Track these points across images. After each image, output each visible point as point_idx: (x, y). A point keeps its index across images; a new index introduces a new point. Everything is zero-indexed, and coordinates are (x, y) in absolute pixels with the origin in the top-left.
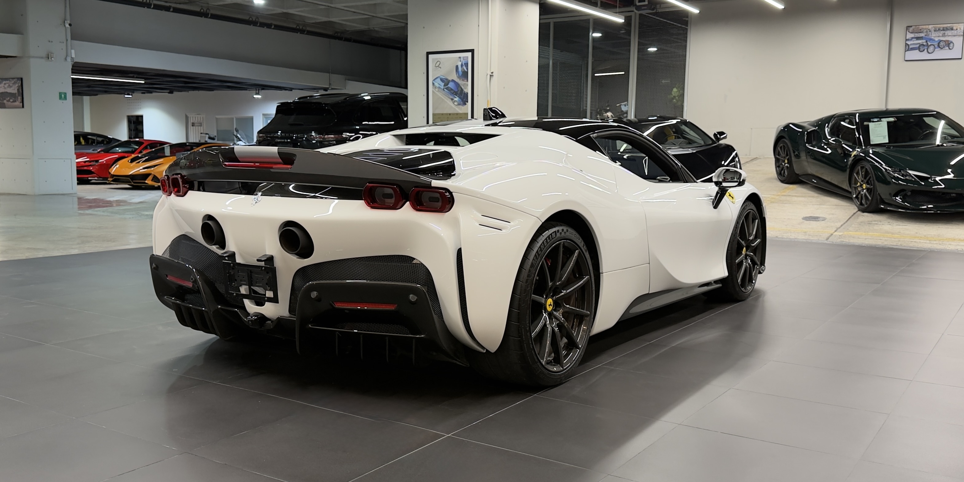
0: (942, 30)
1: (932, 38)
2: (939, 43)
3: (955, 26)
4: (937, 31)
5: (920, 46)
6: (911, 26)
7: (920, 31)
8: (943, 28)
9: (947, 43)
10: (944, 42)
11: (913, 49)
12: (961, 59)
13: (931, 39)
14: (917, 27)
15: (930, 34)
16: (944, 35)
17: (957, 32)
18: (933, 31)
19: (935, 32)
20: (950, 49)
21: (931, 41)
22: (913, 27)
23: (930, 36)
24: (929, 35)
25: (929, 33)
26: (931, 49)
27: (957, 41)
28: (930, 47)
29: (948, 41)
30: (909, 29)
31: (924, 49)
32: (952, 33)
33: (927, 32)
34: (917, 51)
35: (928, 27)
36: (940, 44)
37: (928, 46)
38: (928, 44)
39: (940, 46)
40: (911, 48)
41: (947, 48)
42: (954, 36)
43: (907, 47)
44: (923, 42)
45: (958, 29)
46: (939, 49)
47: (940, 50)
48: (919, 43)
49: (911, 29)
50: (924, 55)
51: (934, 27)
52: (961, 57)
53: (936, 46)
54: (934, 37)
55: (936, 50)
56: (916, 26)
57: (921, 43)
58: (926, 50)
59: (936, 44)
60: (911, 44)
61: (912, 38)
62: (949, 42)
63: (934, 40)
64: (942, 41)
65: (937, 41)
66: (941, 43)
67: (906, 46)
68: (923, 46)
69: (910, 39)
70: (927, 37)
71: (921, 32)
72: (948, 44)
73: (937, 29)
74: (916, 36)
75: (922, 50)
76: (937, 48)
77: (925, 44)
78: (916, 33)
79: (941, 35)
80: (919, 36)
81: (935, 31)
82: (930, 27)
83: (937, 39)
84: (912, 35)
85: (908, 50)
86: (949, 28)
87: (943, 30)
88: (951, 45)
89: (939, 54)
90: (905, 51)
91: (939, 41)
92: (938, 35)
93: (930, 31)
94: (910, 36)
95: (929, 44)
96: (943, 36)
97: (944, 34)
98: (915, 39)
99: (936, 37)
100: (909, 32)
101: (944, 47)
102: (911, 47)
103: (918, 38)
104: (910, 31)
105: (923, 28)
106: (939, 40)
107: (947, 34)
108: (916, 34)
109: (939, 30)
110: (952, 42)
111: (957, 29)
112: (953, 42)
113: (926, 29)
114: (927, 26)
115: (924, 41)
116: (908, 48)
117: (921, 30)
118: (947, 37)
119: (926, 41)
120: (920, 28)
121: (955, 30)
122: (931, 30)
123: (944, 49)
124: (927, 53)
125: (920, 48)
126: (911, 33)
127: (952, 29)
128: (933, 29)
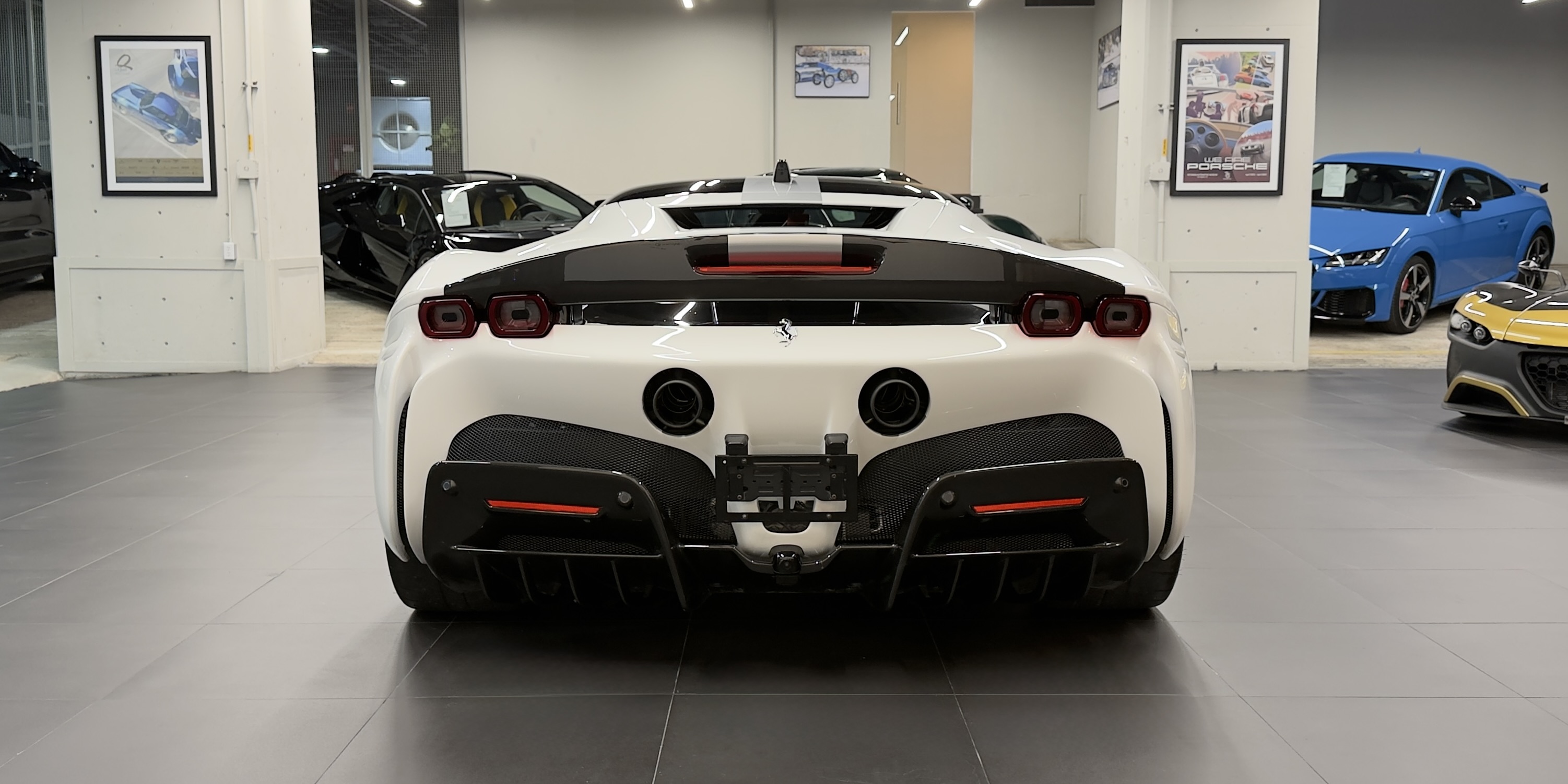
0: (842, 55)
1: (830, 65)
2: (839, 74)
3: (859, 50)
4: (836, 55)
5: (814, 76)
6: (801, 46)
7: (813, 54)
8: (844, 51)
9: (849, 73)
10: (846, 73)
11: (805, 80)
12: (867, 97)
13: (828, 67)
14: (810, 47)
15: (827, 60)
16: (845, 62)
17: (861, 58)
18: (830, 55)
19: (834, 58)
20: (853, 82)
21: (829, 70)
22: (804, 48)
23: (827, 62)
24: (825, 61)
25: (825, 57)
26: (829, 81)
27: (862, 72)
28: (828, 78)
29: (850, 71)
30: (798, 50)
31: (820, 81)
32: (855, 60)
33: (822, 56)
34: (811, 83)
35: (824, 49)
36: (840, 75)
37: (825, 77)
38: (824, 74)
39: (841, 78)
40: (803, 79)
41: (850, 81)
42: (858, 64)
43: (798, 77)
44: (818, 71)
45: (863, 54)
46: (840, 82)
47: (840, 84)
48: (813, 72)
49: (801, 50)
50: (820, 90)
51: (831, 49)
52: (867, 95)
53: (836, 77)
54: (832, 63)
55: (836, 82)
56: (807, 46)
57: (816, 73)
58: (822, 83)
59: (835, 74)
60: (803, 73)
61: (804, 64)
62: (853, 73)
63: (833, 69)
64: (842, 70)
65: (836, 71)
66: (842, 73)
67: (796, 75)
68: (818, 77)
69: (801, 65)
70: (822, 63)
71: (814, 56)
72: (851, 75)
73: (836, 53)
74: (808, 62)
75: (818, 82)
76: (837, 80)
77: (821, 73)
78: (808, 56)
79: (841, 61)
80: (812, 61)
81: (833, 55)
82: (827, 49)
83: (836, 67)
84: (804, 60)
85: (799, 82)
86: (850, 52)
87: (844, 54)
88: (855, 77)
89: (840, 89)
90: (796, 83)
91: (839, 71)
92: (837, 61)
93: (827, 55)
94: (800, 60)
95: (827, 73)
96: (843, 63)
97: (845, 60)
98: (807, 66)
99: (835, 63)
100: (799, 54)
101: (846, 79)
102: (803, 76)
103: (811, 65)
104: (801, 53)
105: (817, 51)
106: (839, 69)
107: (849, 61)
108: (809, 58)
109: (838, 53)
110: (855, 73)
111: (861, 55)
112: (857, 72)
113: (821, 51)
114: (822, 47)
115: (820, 69)
116: (799, 79)
117: (814, 52)
118: (849, 65)
119: (823, 70)
120: (814, 50)
121: (858, 55)
122: (828, 53)
123: (846, 81)
124: (824, 86)
125: (815, 79)
126: (802, 56)
127: (855, 54)
128: (831, 52)
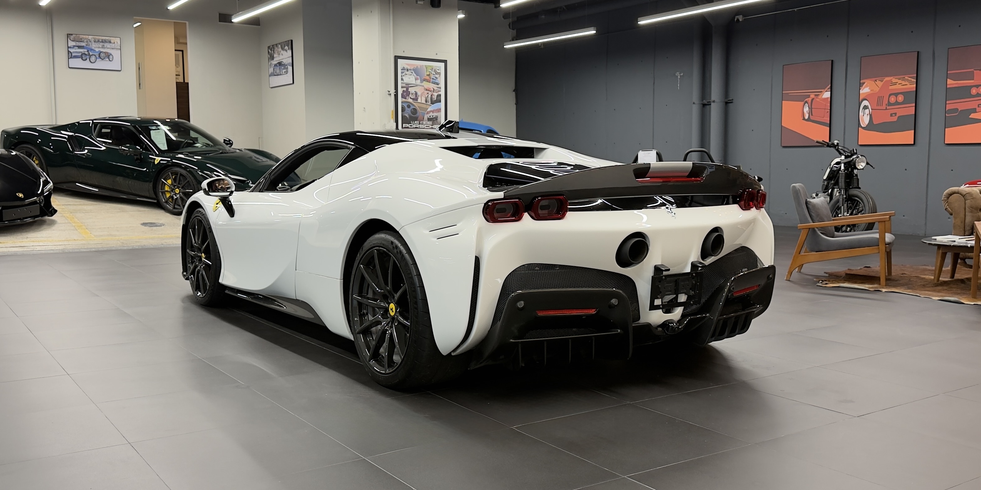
0: (101, 42)
1: (93, 48)
2: (99, 54)
3: (113, 40)
4: (97, 42)
5: (82, 55)
6: (72, 35)
7: (81, 40)
8: (102, 40)
9: (107, 54)
10: (104, 54)
11: (76, 57)
12: (120, 71)
13: (92, 50)
14: (78, 35)
15: (91, 44)
16: (103, 47)
17: (115, 45)
18: (93, 42)
19: (95, 43)
20: (110, 61)
21: (92, 51)
22: (73, 35)
23: (91, 46)
24: (89, 45)
25: (89, 43)
26: (93, 59)
27: (116, 54)
28: (92, 57)
29: (108, 53)
30: (69, 37)
31: (86, 58)
32: (110, 46)
33: (87, 42)
34: (80, 59)
35: (88, 37)
36: (101, 55)
37: (90, 56)
38: (89, 53)
39: (101, 57)
40: (74, 56)
41: (108, 59)
42: (113, 49)
43: (70, 54)
44: (85, 52)
45: (116, 43)
46: (100, 59)
47: (101, 61)
48: (81, 52)
49: (72, 37)
50: (87, 64)
51: (94, 38)
52: (120, 69)
53: (97, 56)
54: (95, 47)
55: (97, 60)
56: (77, 35)
57: (83, 52)
58: (88, 59)
59: (97, 54)
60: (74, 52)
61: (74, 46)
62: (109, 54)
63: (95, 51)
64: (102, 52)
65: (97, 52)
66: (101, 54)
67: (68, 53)
68: (85, 55)
69: (72, 47)
70: (87, 46)
71: (82, 42)
72: (108, 56)
73: (97, 41)
74: (77, 45)
75: (85, 59)
76: (98, 59)
77: (86, 53)
78: (77, 41)
79: (101, 46)
80: (80, 45)
81: (95, 42)
82: (90, 37)
83: (97, 50)
84: (74, 44)
85: (71, 58)
86: (107, 41)
87: (102, 42)
88: (111, 57)
89: (100, 64)
90: (69, 59)
91: (99, 52)
92: (98, 46)
93: (90, 42)
94: (71, 44)
95: (91, 54)
96: (102, 48)
97: (104, 45)
98: (77, 48)
99: (97, 47)
100: (70, 39)
101: (104, 58)
102: (73, 55)
103: (79, 47)
104: (71, 39)
105: (83, 38)
106: (99, 51)
107: (106, 46)
108: (77, 43)
109: (98, 41)
110: (111, 54)
111: (114, 43)
112: (112, 54)
113: (86, 39)
114: (87, 36)
115: (86, 50)
116: (70, 56)
117: (81, 39)
118: (106, 49)
119: (88, 51)
120: (81, 38)
121: (112, 43)
122: (91, 40)
123: (104, 59)
124: (89, 62)
125: (82, 57)
126: (73, 41)
127: (110, 42)
128: (93, 40)
